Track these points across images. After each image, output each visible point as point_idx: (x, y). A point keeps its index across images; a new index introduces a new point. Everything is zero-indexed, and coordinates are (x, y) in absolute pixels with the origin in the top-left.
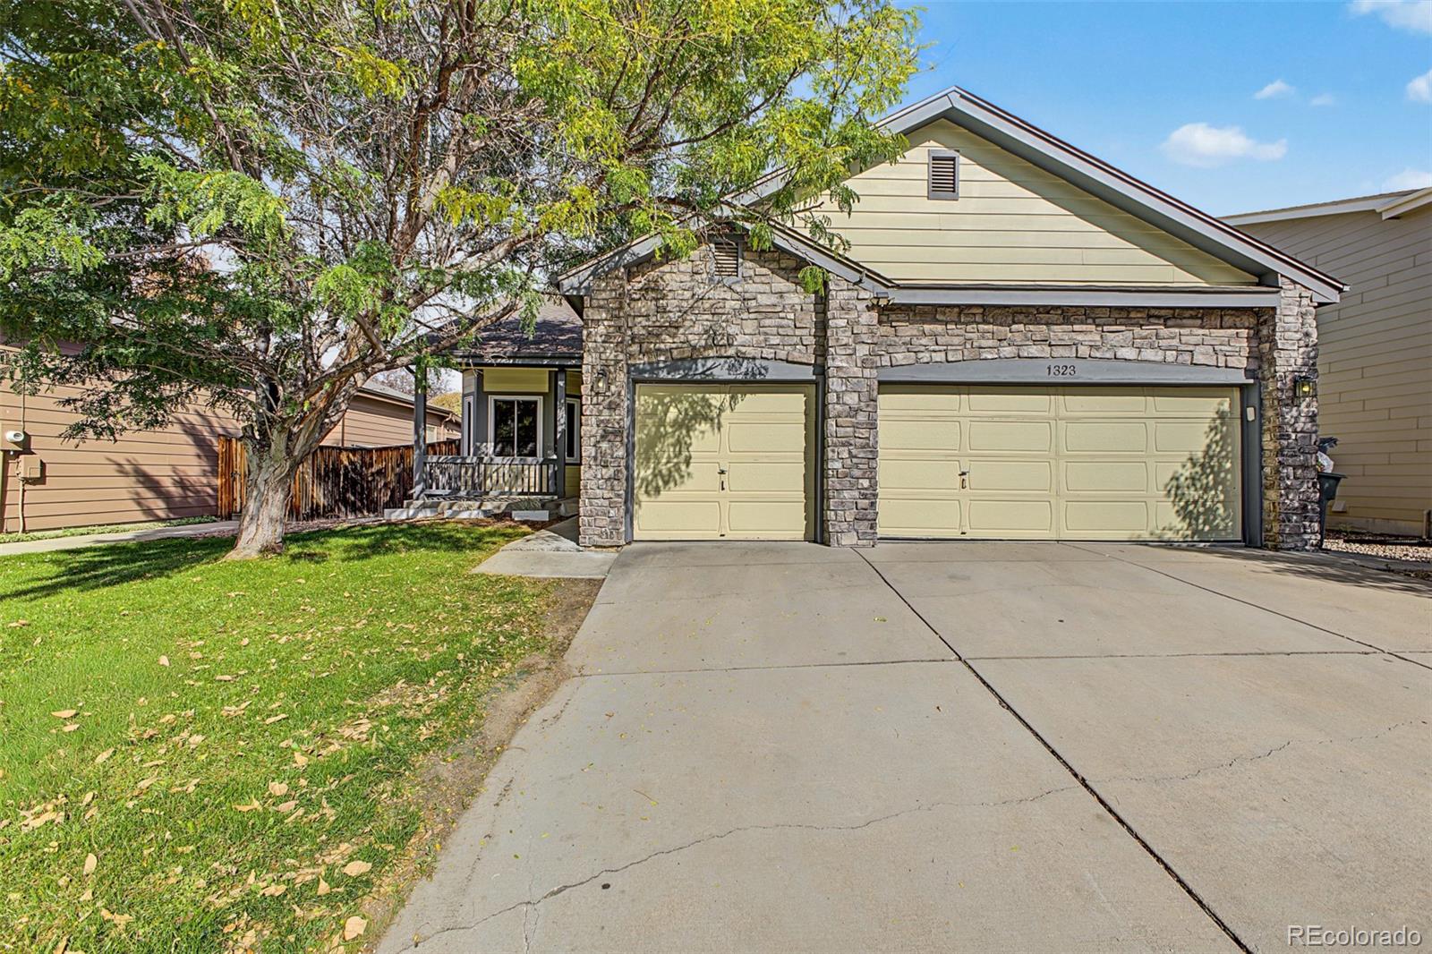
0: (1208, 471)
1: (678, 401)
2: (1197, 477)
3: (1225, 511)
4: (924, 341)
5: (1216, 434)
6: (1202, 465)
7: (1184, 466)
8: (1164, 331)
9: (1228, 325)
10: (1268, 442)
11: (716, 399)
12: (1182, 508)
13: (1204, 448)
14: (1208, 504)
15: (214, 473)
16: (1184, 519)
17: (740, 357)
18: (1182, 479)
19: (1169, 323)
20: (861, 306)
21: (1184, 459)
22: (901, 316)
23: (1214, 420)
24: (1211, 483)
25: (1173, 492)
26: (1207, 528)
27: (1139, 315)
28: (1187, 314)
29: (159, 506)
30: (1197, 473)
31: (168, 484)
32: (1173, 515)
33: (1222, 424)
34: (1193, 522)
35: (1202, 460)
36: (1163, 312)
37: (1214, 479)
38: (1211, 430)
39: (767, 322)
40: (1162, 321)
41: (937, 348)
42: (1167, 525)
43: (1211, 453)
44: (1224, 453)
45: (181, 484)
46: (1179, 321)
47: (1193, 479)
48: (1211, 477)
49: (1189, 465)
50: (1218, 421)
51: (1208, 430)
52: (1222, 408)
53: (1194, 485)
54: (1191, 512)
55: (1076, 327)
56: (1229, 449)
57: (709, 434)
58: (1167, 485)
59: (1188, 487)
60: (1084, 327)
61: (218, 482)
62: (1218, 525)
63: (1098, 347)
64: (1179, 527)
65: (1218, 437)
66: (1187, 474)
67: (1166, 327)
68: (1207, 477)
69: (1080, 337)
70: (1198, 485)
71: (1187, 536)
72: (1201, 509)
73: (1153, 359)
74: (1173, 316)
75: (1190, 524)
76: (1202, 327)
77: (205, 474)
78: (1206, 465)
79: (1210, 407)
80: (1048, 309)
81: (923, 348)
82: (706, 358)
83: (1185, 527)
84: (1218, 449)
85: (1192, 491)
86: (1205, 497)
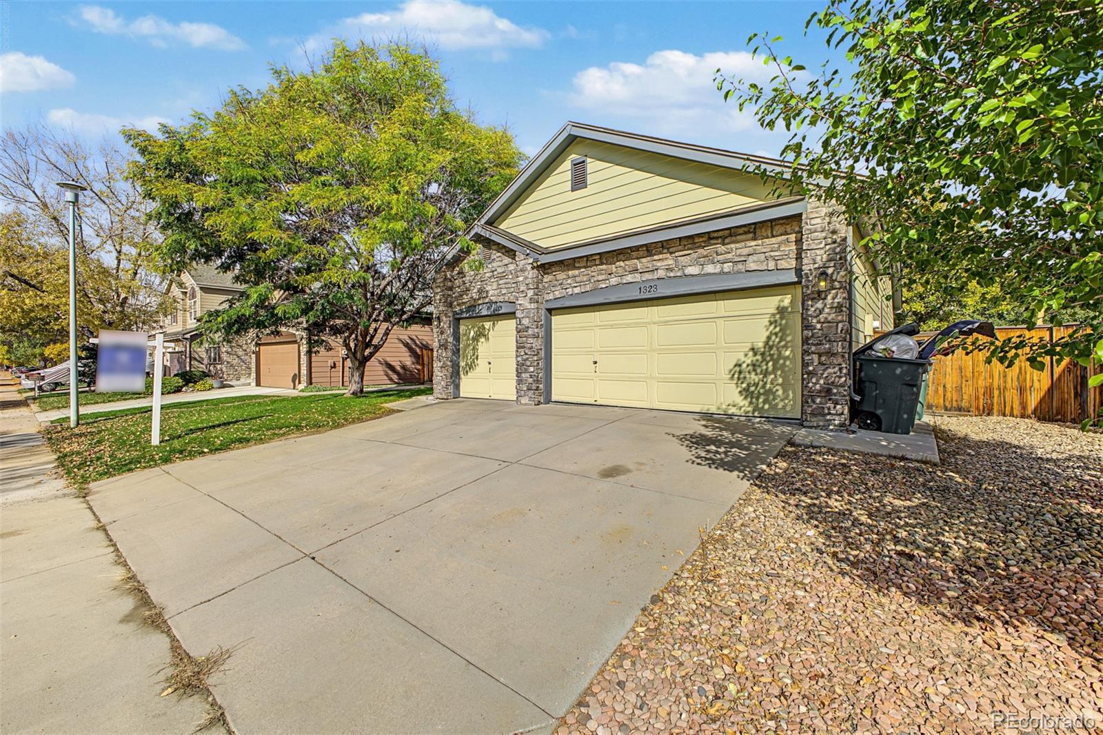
0: (768, 358)
1: (473, 327)
2: (758, 364)
3: (784, 393)
4: (569, 281)
5: (775, 327)
6: (763, 354)
7: (746, 355)
8: (721, 248)
9: (779, 233)
11: (487, 325)
12: (744, 389)
13: (764, 339)
14: (768, 386)
15: (418, 363)
16: (746, 398)
17: (491, 302)
18: (744, 366)
19: (727, 241)
20: (529, 267)
21: (747, 349)
22: (557, 269)
23: (773, 315)
24: (770, 369)
25: (736, 376)
26: (767, 406)
27: (701, 240)
28: (741, 231)
29: (395, 377)
30: (757, 360)
31: (398, 368)
32: (737, 395)
33: (781, 318)
34: (754, 400)
35: (763, 350)
36: (721, 234)
37: (773, 365)
38: (771, 324)
39: (501, 282)
40: (720, 241)
41: (576, 285)
42: (731, 402)
43: (771, 343)
44: (783, 343)
45: (404, 367)
46: (734, 238)
47: (754, 365)
48: (770, 364)
49: (751, 353)
50: (778, 316)
51: (768, 324)
52: (782, 304)
53: (754, 370)
54: (753, 392)
55: (656, 257)
56: (789, 338)
57: (484, 344)
58: (730, 371)
59: (749, 372)
60: (661, 256)
61: (419, 367)
62: (777, 404)
63: (671, 270)
64: (742, 404)
65: (778, 329)
66: (749, 361)
67: (724, 244)
68: (767, 365)
69: (659, 264)
70: (759, 371)
71: (748, 412)
72: (762, 391)
73: (713, 272)
74: (730, 235)
75: (751, 403)
76: (755, 239)
77: (413, 363)
78: (767, 355)
79: (770, 304)
80: (637, 248)
81: (568, 286)
82: (479, 305)
83: (747, 404)
84: (777, 340)
85: (753, 375)
86: (765, 380)
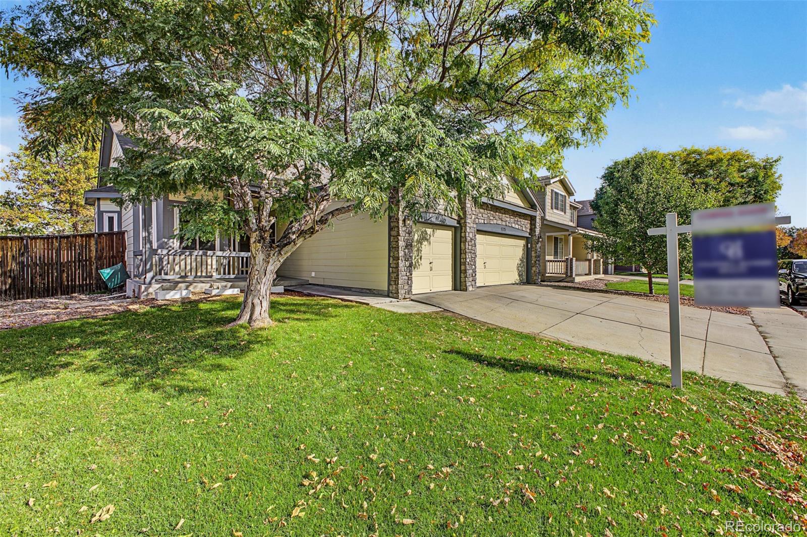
1: (418, 231)
3: (524, 274)
6: (521, 260)
8: (519, 219)
9: (528, 219)
10: (533, 254)
11: (429, 231)
12: (519, 273)
13: (521, 255)
14: (522, 272)
16: (519, 276)
17: (439, 214)
23: (523, 247)
24: (522, 266)
25: (517, 269)
26: (522, 279)
27: (516, 214)
40: (518, 216)
42: (516, 278)
43: (523, 257)
46: (521, 217)
47: (520, 264)
52: (524, 244)
55: (506, 216)
56: (525, 255)
57: (427, 247)
58: (516, 266)
63: (509, 223)
65: (524, 252)
69: (507, 219)
71: (519, 282)
73: (517, 228)
76: (524, 219)
80: (502, 209)
83: (519, 279)
85: (520, 268)
